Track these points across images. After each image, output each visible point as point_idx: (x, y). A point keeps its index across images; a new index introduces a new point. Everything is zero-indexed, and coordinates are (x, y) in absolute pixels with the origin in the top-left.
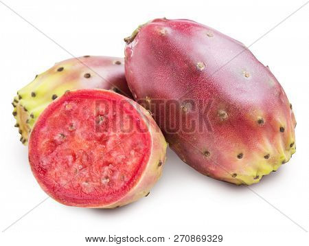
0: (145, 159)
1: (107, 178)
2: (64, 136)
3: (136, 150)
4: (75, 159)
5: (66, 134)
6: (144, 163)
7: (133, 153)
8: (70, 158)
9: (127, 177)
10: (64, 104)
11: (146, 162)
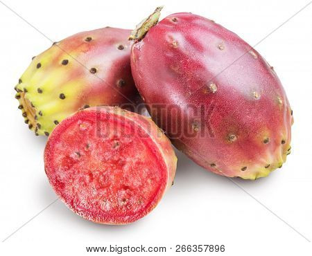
0: (161, 188)
1: (124, 200)
2: (80, 155)
3: (152, 179)
4: (92, 179)
5: (82, 153)
6: (160, 192)
7: (149, 181)
8: (88, 178)
9: (144, 202)
10: (78, 123)
11: (162, 191)
